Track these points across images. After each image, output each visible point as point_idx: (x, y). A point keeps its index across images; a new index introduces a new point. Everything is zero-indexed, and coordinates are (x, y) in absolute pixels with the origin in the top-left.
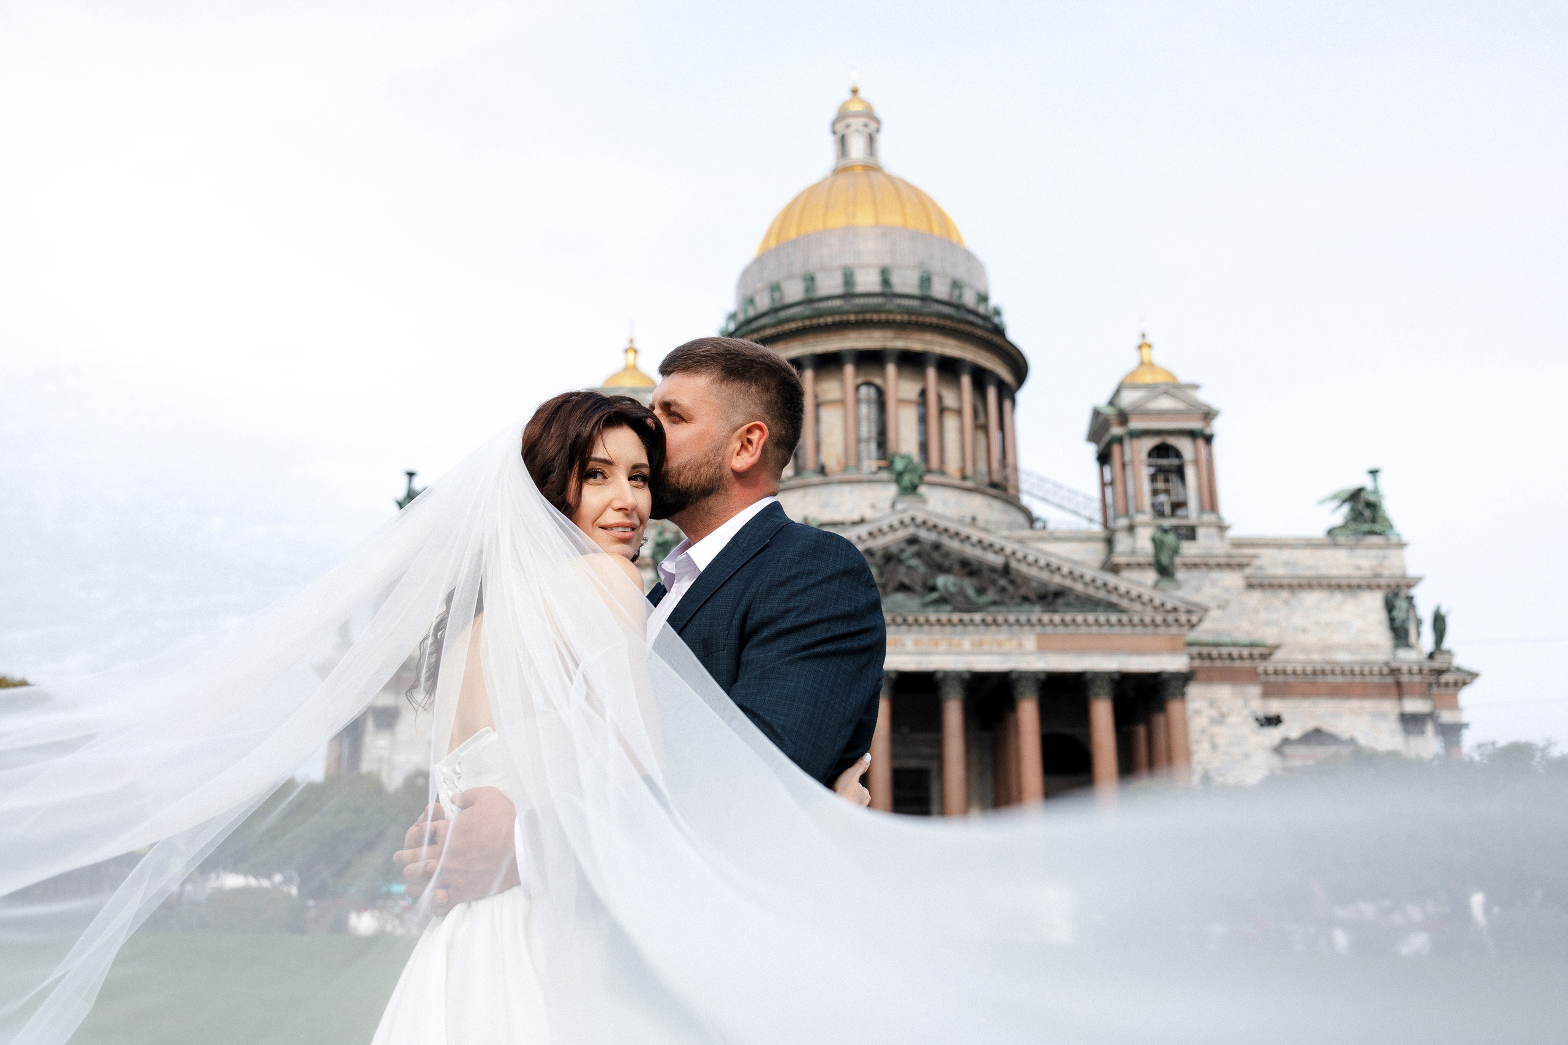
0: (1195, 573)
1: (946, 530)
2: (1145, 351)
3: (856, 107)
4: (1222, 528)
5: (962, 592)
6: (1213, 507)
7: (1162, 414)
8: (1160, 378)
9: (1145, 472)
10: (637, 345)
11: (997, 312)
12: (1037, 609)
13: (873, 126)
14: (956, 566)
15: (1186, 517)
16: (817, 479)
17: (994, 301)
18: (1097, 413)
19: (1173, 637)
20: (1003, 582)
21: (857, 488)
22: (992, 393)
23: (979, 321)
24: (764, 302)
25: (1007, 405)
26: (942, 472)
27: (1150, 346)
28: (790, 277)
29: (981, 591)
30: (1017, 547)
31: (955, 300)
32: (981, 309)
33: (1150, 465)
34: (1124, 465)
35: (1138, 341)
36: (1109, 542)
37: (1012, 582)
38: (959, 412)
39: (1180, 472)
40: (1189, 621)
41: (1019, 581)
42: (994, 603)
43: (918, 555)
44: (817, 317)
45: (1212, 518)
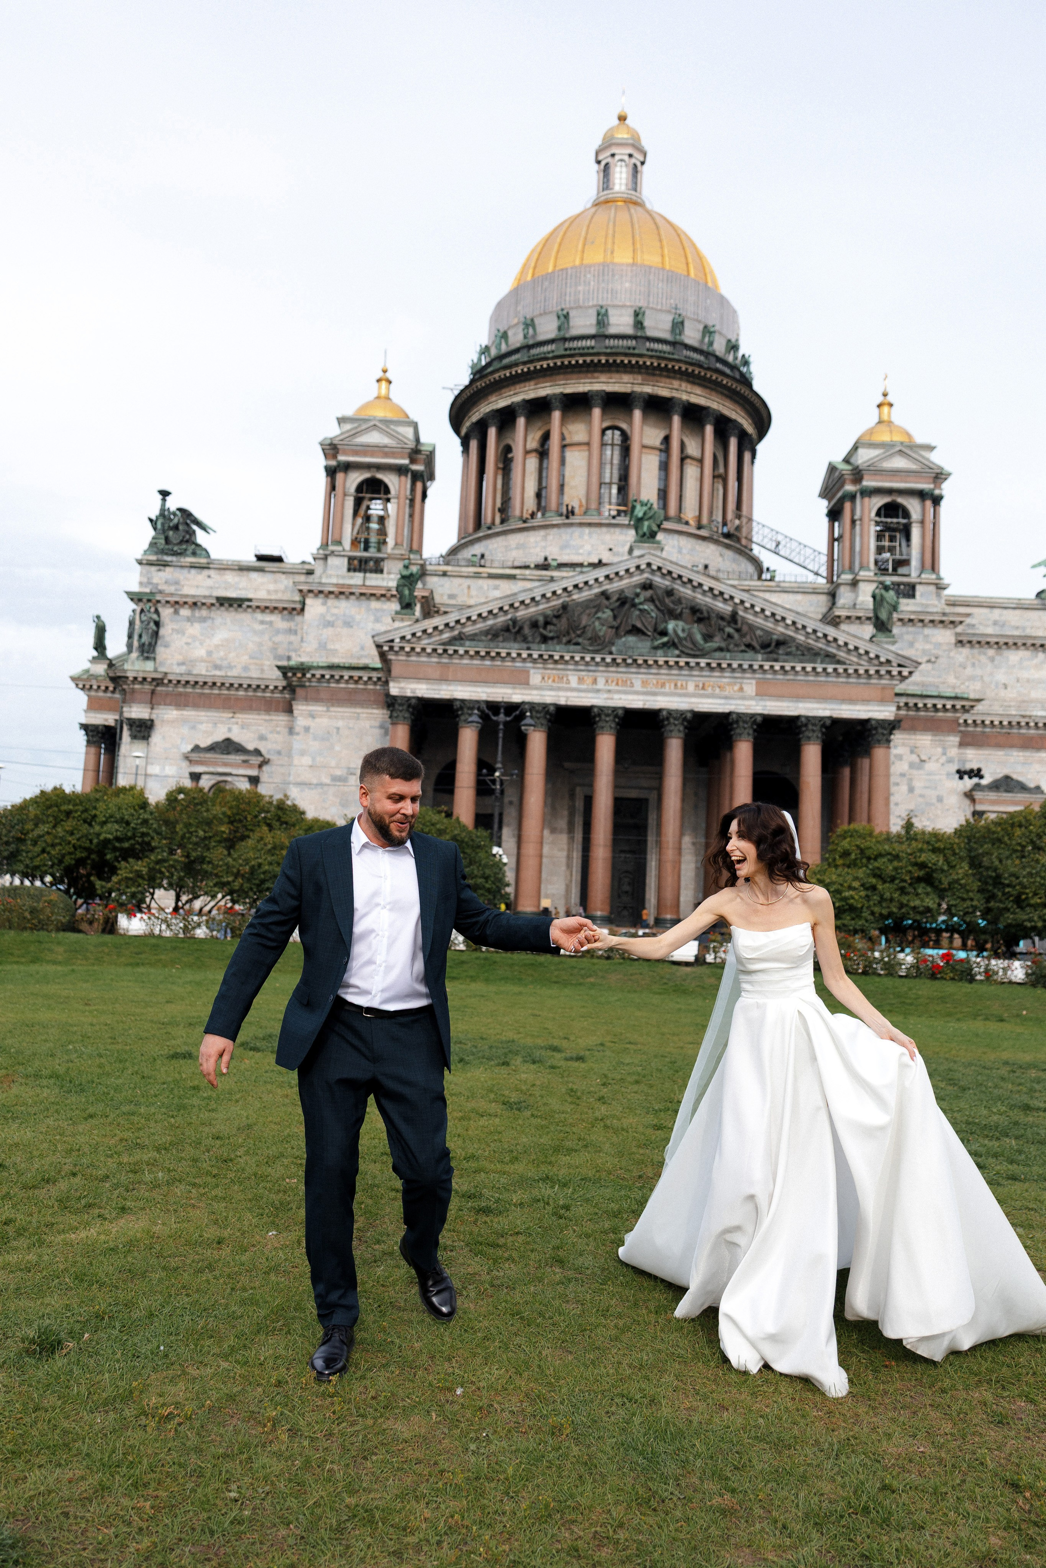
0: (911, 629)
1: (680, 577)
2: (886, 409)
3: (622, 135)
4: (940, 587)
5: (690, 637)
6: (934, 568)
7: (895, 473)
8: (897, 438)
9: (873, 529)
10: (389, 375)
11: (746, 362)
12: (760, 657)
13: (639, 157)
14: (687, 611)
15: (908, 575)
16: (557, 520)
17: (744, 350)
18: (832, 469)
19: (884, 688)
20: (729, 630)
21: (597, 530)
22: (733, 443)
23: (727, 371)
24: (516, 339)
25: (747, 456)
26: (679, 520)
27: (891, 405)
28: (544, 313)
29: (708, 637)
30: (745, 596)
31: (705, 348)
32: (730, 358)
33: (877, 523)
34: (853, 522)
35: (880, 399)
36: (833, 595)
37: (738, 630)
38: (701, 461)
39: (906, 532)
40: (900, 673)
41: (745, 629)
42: (720, 649)
43: (651, 600)
44: (568, 356)
45: (932, 578)
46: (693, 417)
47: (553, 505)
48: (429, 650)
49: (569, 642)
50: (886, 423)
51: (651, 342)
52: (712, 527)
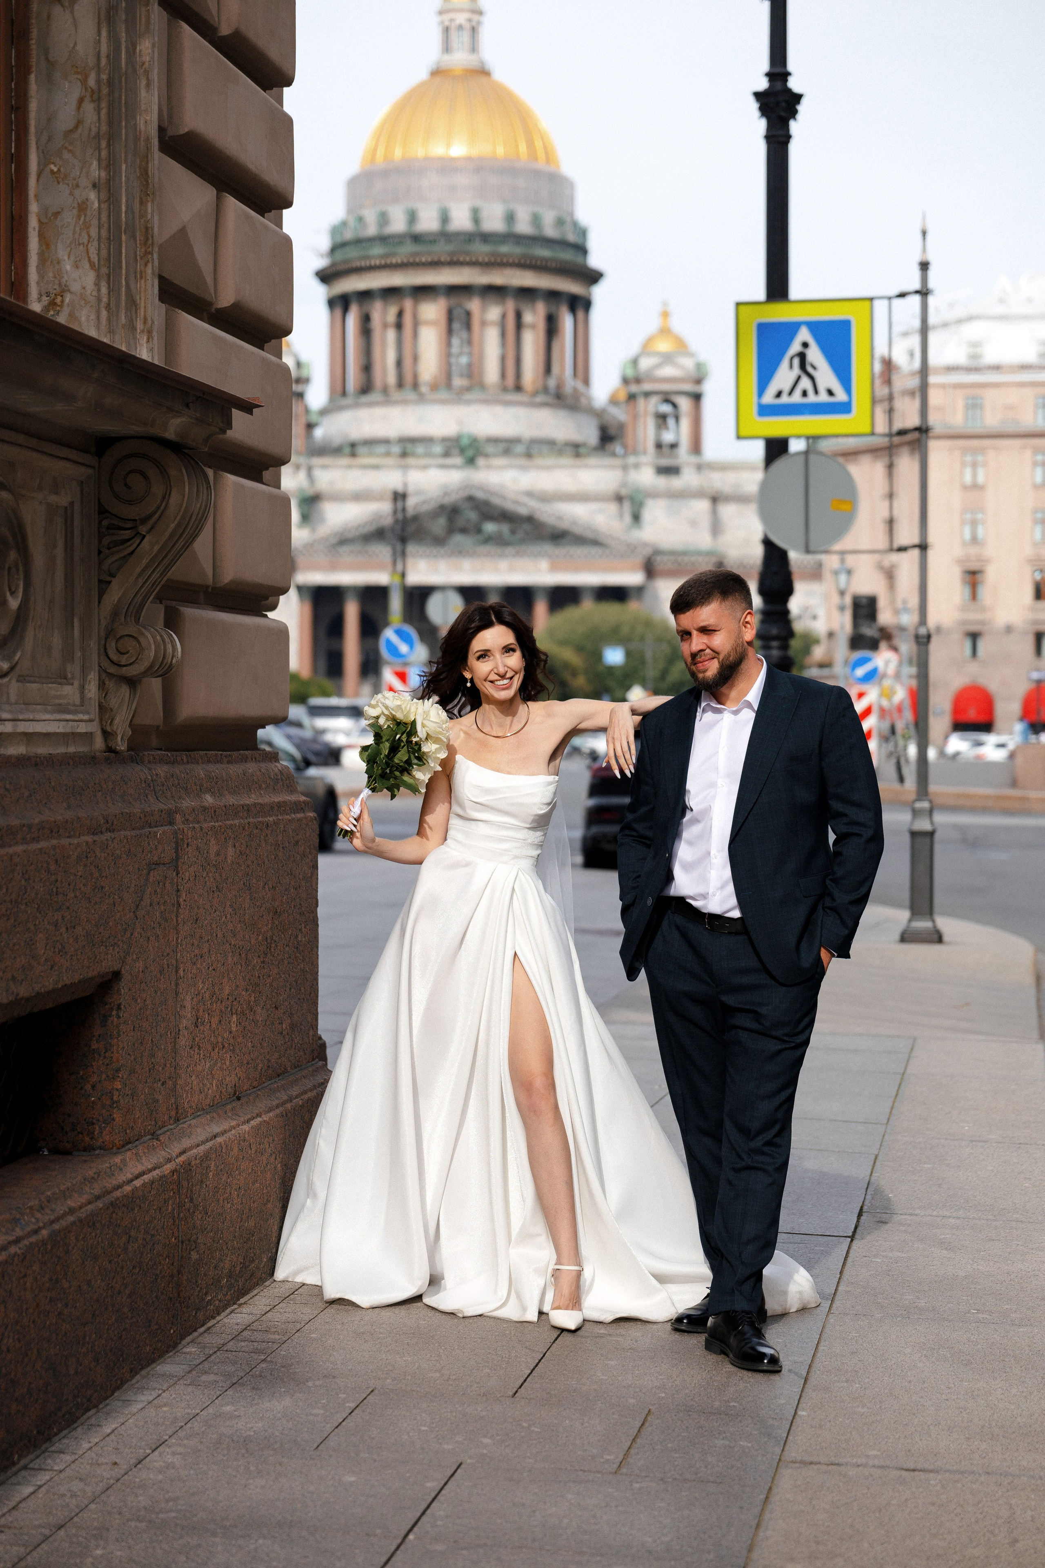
1: (493, 492)
2: (667, 317)
5: (500, 534)
6: (698, 448)
7: (666, 378)
8: (674, 346)
9: (651, 421)
12: (550, 544)
13: (475, 18)
14: (499, 516)
15: (676, 457)
20: (528, 526)
21: (447, 406)
22: (564, 306)
24: (373, 227)
27: (671, 313)
30: (537, 504)
31: (535, 233)
33: (655, 415)
35: (662, 310)
37: (536, 528)
39: (677, 420)
41: (539, 525)
42: (521, 541)
43: (474, 508)
44: (417, 254)
45: (693, 459)
46: (527, 294)
47: (409, 379)
48: (323, 550)
50: (665, 331)
51: (486, 237)
52: (546, 390)
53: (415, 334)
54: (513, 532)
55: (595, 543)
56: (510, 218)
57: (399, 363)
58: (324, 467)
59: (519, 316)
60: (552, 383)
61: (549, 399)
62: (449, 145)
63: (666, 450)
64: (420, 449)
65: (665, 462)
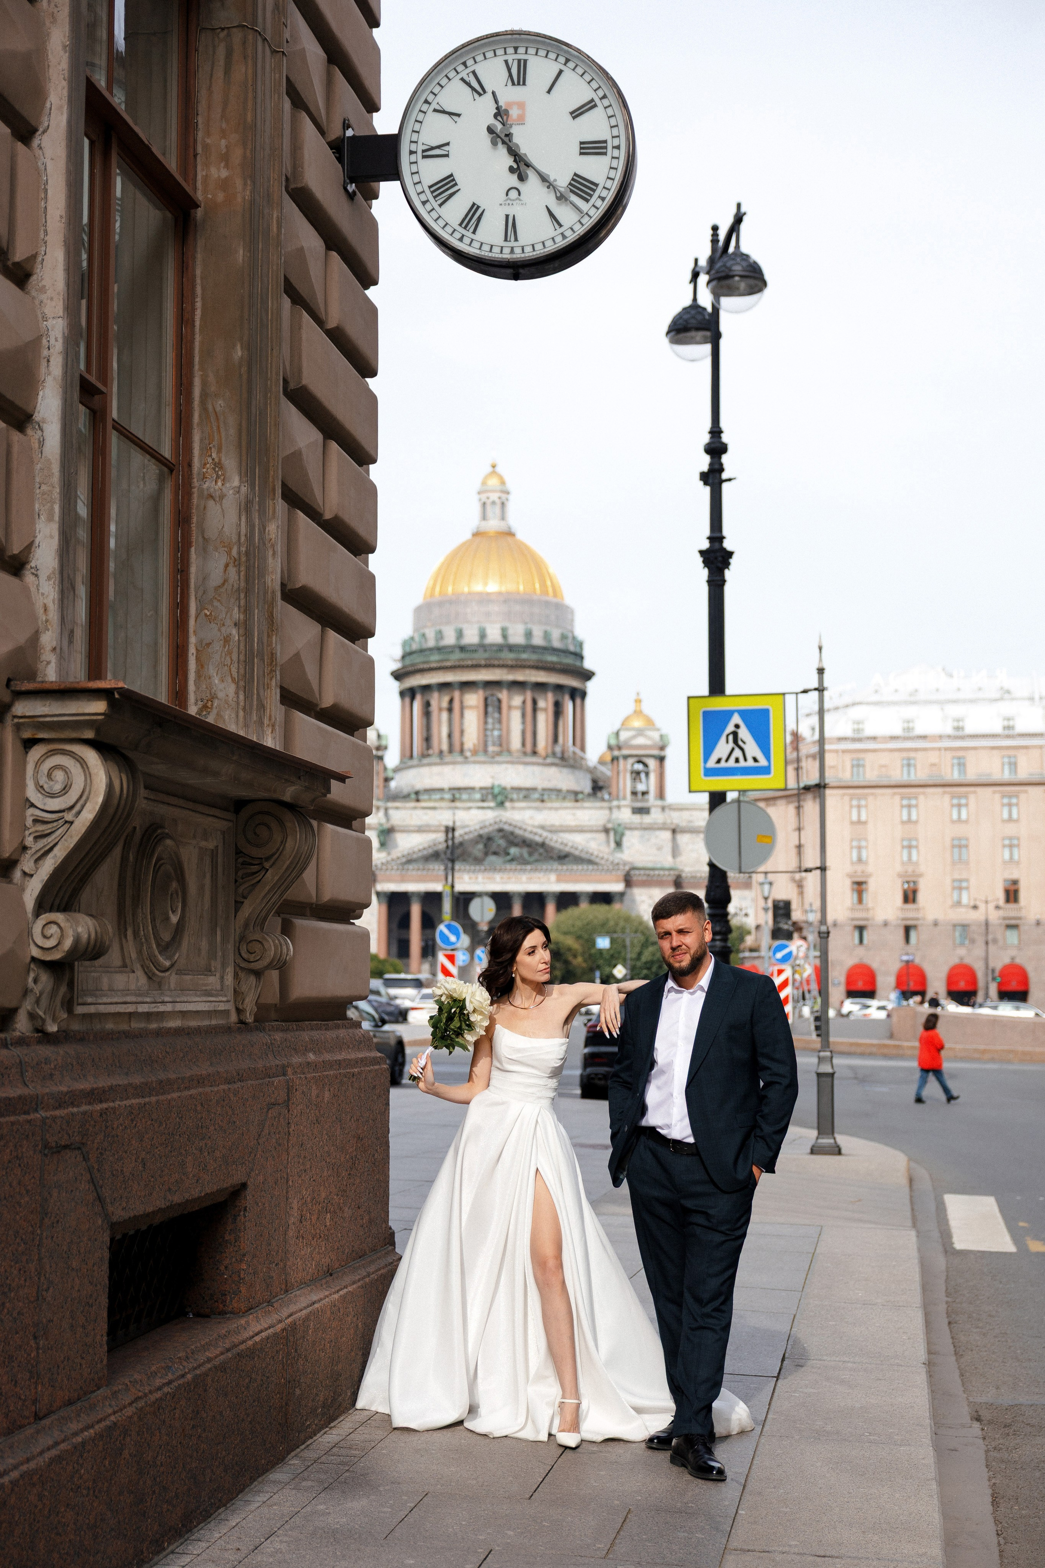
1: (516, 826)
2: (638, 703)
4: (665, 807)
5: (522, 855)
6: (661, 797)
7: (639, 746)
8: (643, 722)
9: (629, 776)
12: (557, 863)
13: (504, 496)
14: (520, 843)
15: (647, 801)
16: (460, 759)
18: (610, 738)
19: (618, 876)
20: (541, 850)
21: (484, 765)
22: (568, 695)
23: (567, 656)
24: (432, 641)
25: (579, 699)
27: (642, 701)
28: (448, 625)
30: (549, 834)
33: (632, 772)
34: (619, 772)
37: (547, 851)
39: (648, 775)
41: (549, 850)
42: (537, 861)
43: (503, 837)
44: (463, 660)
45: (659, 803)
46: (540, 687)
47: (457, 747)
48: (395, 867)
49: (464, 860)
50: (638, 713)
51: (511, 648)
52: (554, 754)
53: (462, 715)
54: (530, 854)
55: (590, 862)
56: (529, 634)
57: (450, 736)
58: (397, 808)
59: (535, 702)
60: (558, 749)
61: (557, 761)
62: (486, 584)
63: (640, 796)
64: (465, 796)
65: (639, 805)
